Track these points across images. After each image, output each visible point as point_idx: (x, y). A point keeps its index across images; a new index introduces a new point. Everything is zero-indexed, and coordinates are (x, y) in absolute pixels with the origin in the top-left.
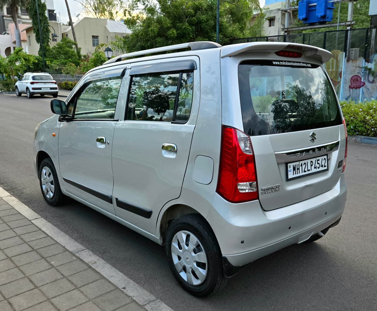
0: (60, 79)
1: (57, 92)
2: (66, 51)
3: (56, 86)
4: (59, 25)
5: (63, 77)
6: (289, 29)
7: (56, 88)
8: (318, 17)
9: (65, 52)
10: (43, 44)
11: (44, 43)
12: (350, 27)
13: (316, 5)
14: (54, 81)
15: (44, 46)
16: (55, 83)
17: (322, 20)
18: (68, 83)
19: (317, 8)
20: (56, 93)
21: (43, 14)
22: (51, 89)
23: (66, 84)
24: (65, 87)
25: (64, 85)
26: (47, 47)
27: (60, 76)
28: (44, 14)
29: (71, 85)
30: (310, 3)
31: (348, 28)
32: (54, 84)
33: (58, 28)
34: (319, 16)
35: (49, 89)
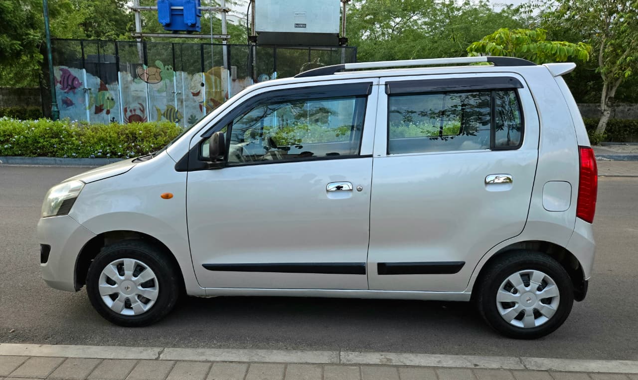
6: (143, 35)
8: (187, 24)
12: (226, 42)
13: (183, 9)
17: (191, 29)
19: (185, 13)
30: (171, 5)
31: (223, 42)
34: (189, 24)
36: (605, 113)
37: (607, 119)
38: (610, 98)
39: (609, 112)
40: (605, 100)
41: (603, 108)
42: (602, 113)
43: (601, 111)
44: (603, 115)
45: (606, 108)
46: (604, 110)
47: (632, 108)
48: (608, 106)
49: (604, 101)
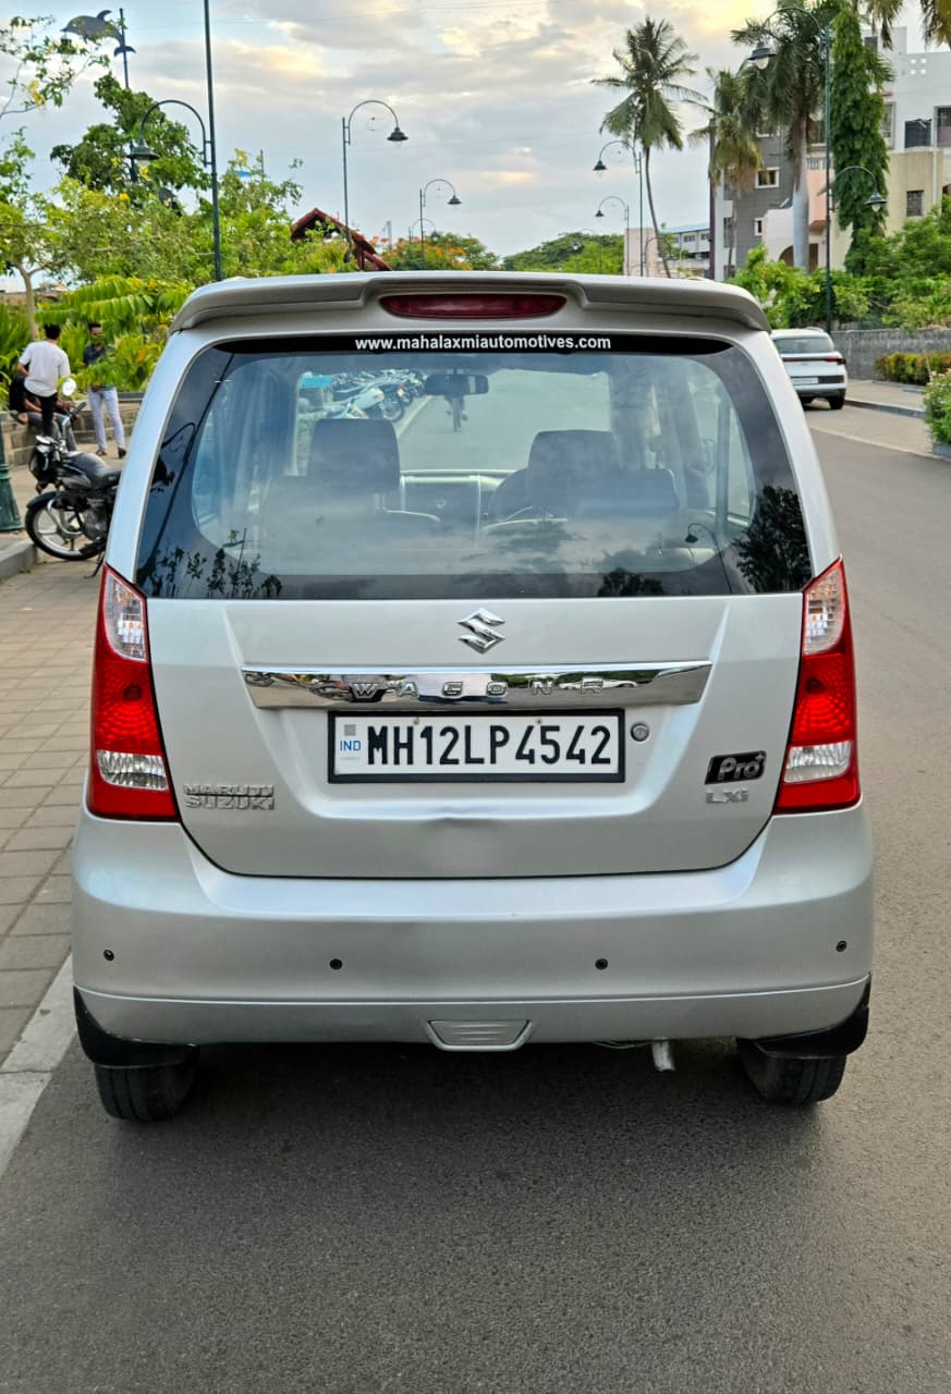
0: (886, 345)
1: (842, 391)
2: (935, 248)
3: (841, 370)
4: (935, 159)
5: (894, 338)
7: (839, 379)
9: (930, 252)
10: (861, 230)
11: (863, 226)
14: (837, 355)
15: (862, 238)
16: (839, 361)
18: (905, 359)
20: (838, 393)
21: (869, 131)
22: (823, 379)
23: (899, 360)
24: (893, 371)
25: (893, 364)
26: (871, 239)
27: (886, 334)
28: (873, 131)
29: (913, 365)
32: (836, 363)
33: (932, 167)
35: (816, 380)
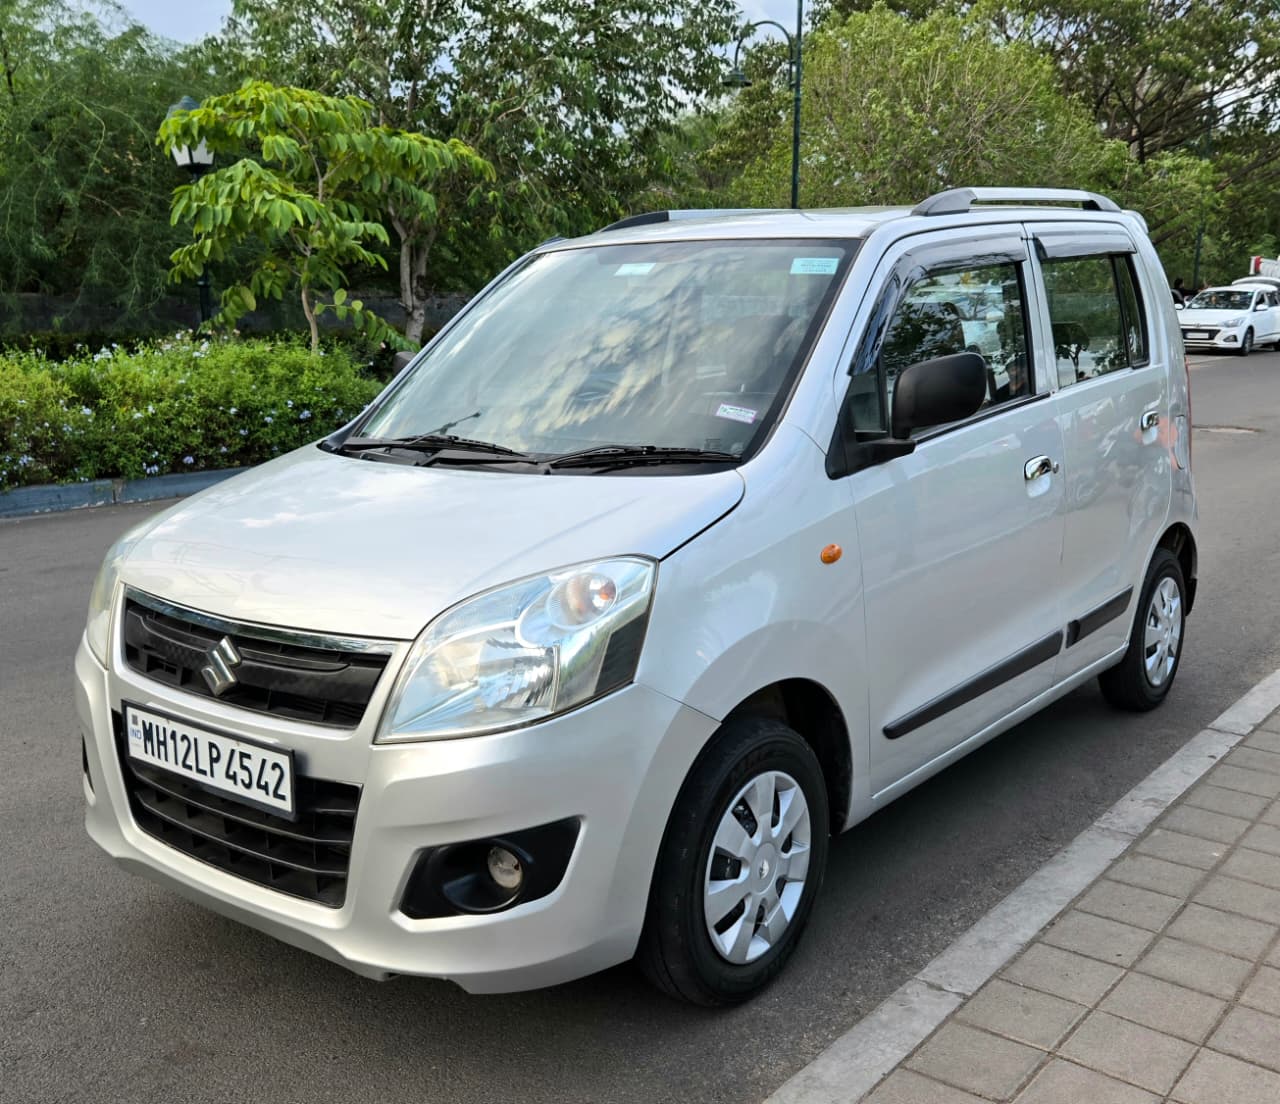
36: (416, 314)
37: (421, 328)
38: (420, 278)
39: (422, 311)
40: (411, 284)
41: (410, 303)
42: (410, 315)
43: (405, 309)
44: (412, 319)
45: (417, 303)
46: (414, 307)
47: (444, 301)
48: (419, 297)
49: (408, 287)
